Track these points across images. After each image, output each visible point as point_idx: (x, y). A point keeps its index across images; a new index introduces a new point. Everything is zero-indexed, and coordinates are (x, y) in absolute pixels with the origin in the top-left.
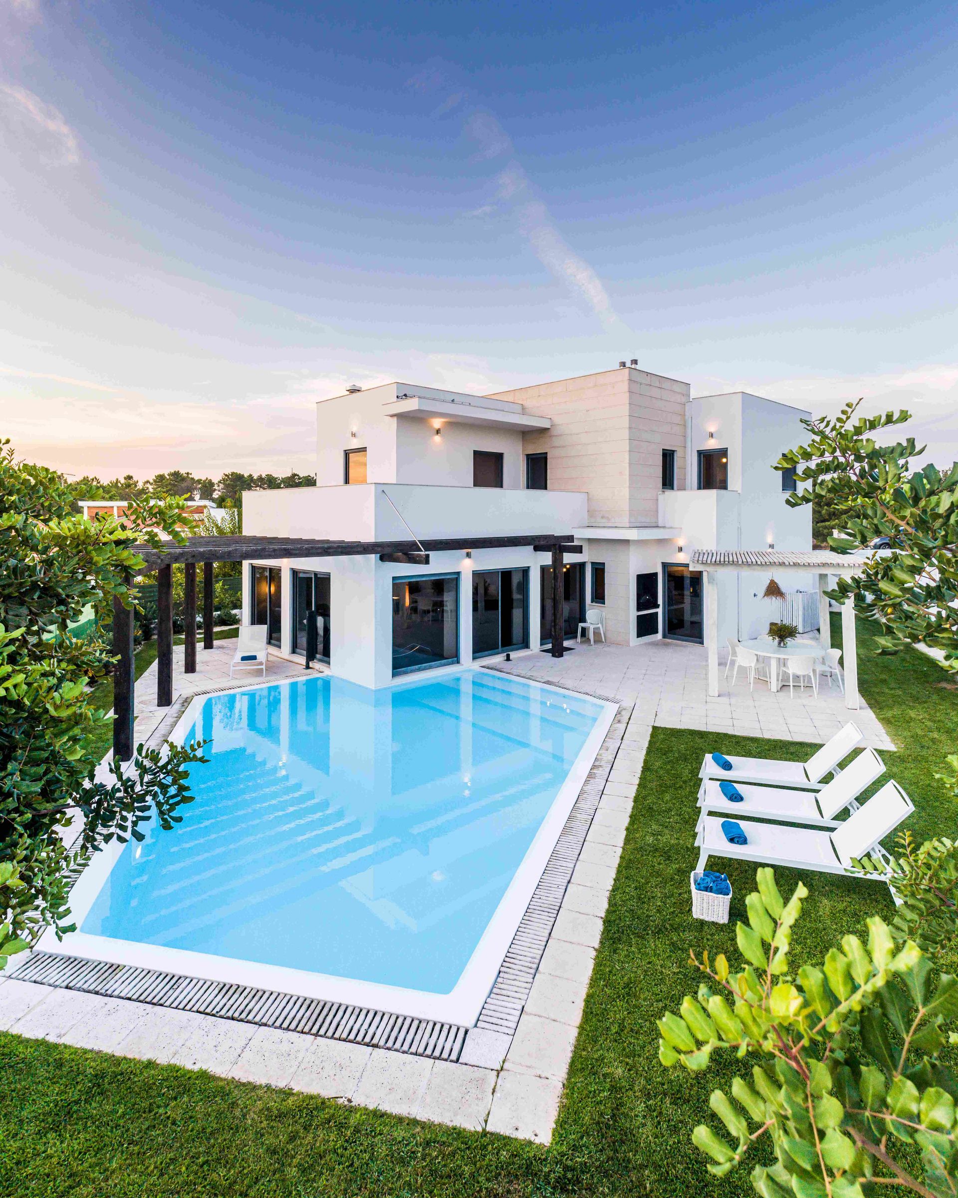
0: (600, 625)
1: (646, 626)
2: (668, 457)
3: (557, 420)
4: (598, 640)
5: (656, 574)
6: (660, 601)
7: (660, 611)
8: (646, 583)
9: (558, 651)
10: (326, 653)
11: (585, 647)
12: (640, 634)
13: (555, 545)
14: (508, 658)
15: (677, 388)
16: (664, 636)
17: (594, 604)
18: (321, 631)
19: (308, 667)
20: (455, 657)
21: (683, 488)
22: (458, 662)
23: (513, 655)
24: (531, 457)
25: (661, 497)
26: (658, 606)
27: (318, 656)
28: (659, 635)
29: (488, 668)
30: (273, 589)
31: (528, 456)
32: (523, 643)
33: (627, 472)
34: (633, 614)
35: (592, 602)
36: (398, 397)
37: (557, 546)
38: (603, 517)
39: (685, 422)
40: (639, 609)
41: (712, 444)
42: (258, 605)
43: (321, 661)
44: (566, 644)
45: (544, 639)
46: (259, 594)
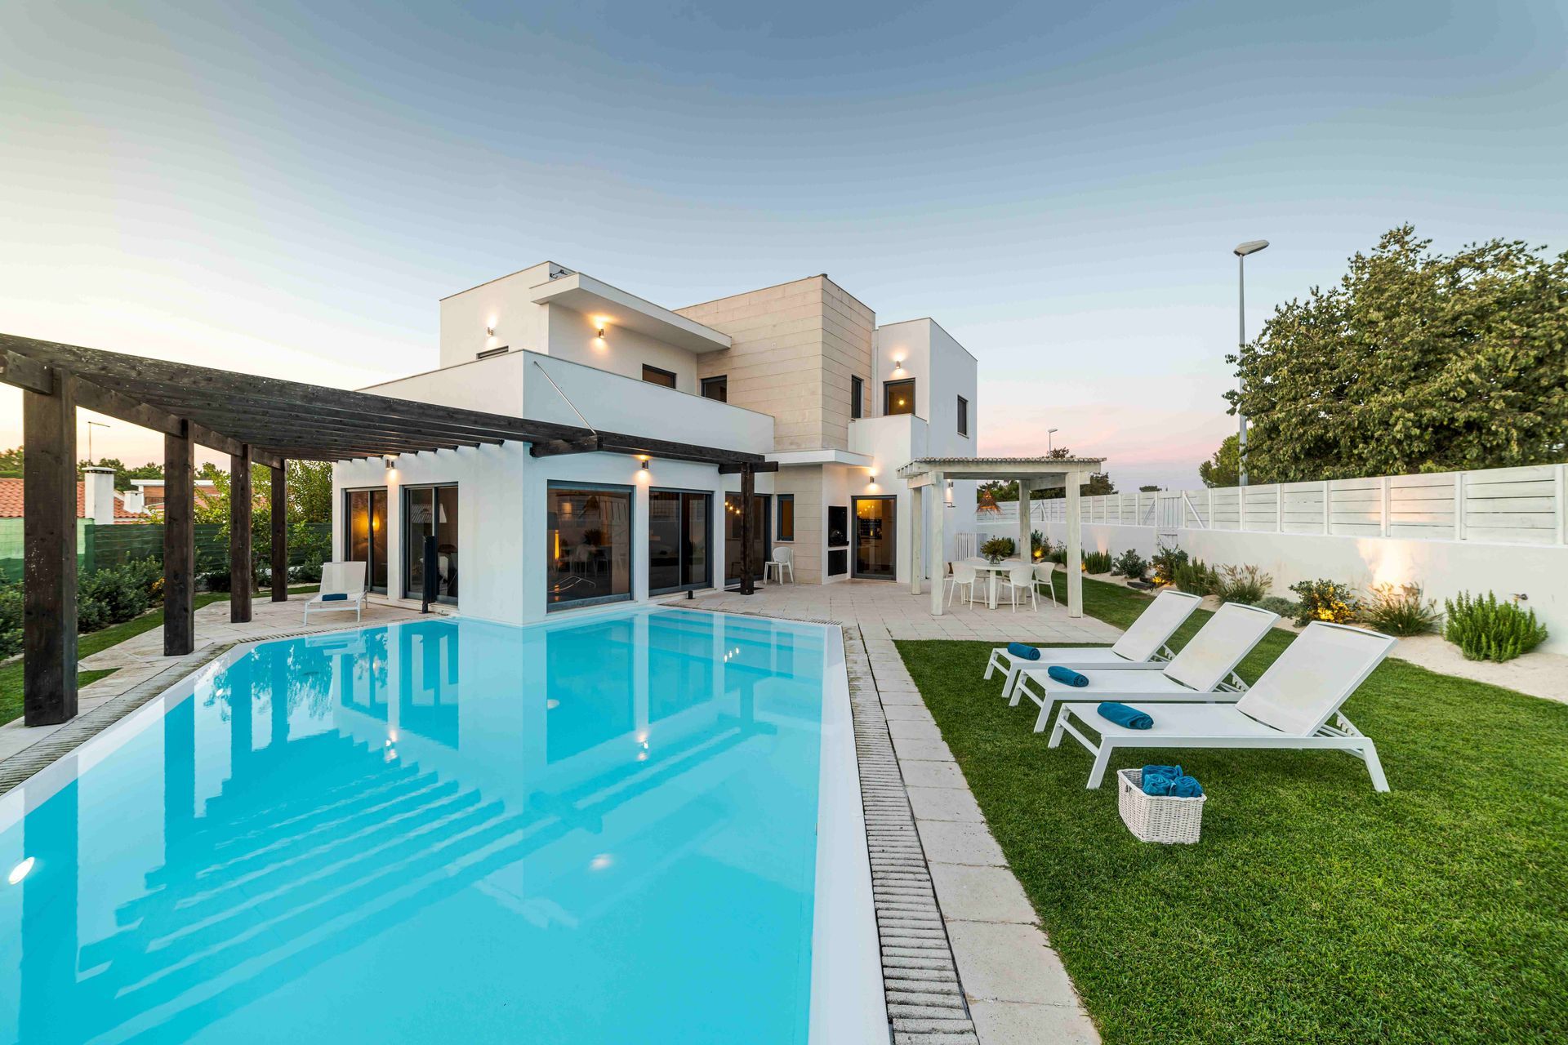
0: (789, 563)
1: (836, 565)
2: (857, 383)
3: (738, 338)
4: (787, 580)
5: (845, 509)
6: (849, 538)
7: (849, 548)
8: (837, 516)
9: (747, 589)
10: (453, 592)
11: (773, 586)
12: (831, 572)
13: (745, 463)
14: (690, 597)
15: (863, 312)
16: (853, 576)
17: (781, 541)
18: (444, 572)
19: (425, 611)
20: (628, 593)
21: (869, 415)
22: (631, 598)
23: (696, 594)
24: (706, 382)
25: (851, 426)
26: (847, 543)
27: (440, 597)
28: (848, 575)
29: (668, 605)
30: (376, 524)
31: (703, 380)
32: (706, 581)
33: (820, 392)
34: (825, 549)
35: (778, 539)
36: (551, 275)
37: (748, 465)
38: (791, 444)
39: (871, 350)
40: (830, 545)
41: (899, 374)
42: (354, 545)
43: (444, 602)
44: (756, 584)
45: (729, 578)
46: (356, 536)
